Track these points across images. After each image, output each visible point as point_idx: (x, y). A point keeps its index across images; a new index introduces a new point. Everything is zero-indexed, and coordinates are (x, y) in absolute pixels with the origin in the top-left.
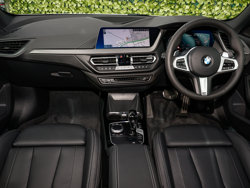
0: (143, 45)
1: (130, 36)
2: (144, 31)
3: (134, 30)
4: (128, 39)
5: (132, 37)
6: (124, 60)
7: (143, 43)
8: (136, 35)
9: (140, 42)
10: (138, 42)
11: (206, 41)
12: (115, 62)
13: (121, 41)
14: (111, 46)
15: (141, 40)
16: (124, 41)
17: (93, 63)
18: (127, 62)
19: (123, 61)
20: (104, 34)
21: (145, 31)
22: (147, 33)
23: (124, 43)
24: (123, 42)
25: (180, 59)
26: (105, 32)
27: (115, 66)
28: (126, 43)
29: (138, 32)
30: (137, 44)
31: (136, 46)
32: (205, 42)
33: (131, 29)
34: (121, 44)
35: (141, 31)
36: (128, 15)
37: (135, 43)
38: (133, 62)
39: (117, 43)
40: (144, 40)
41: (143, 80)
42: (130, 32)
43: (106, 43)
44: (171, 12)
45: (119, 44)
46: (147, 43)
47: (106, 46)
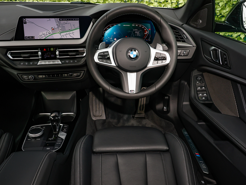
0: (72, 36)
1: (56, 27)
2: (72, 20)
3: (61, 20)
4: (53, 29)
5: (58, 28)
6: (49, 54)
7: (72, 35)
8: (64, 25)
9: (68, 33)
10: (65, 33)
11: (147, 32)
12: (38, 56)
13: (45, 32)
14: (33, 37)
15: (70, 30)
16: (49, 32)
17: (11, 57)
18: (52, 56)
19: (47, 54)
20: (25, 23)
21: (75, 20)
22: (77, 23)
23: (49, 35)
24: (48, 33)
25: (104, 52)
26: (26, 22)
27: (38, 60)
28: (51, 34)
29: (66, 21)
30: (64, 35)
31: (63, 38)
32: (145, 33)
34: (45, 35)
35: (70, 20)
36: (71, 3)
37: (62, 34)
38: (60, 55)
39: (41, 34)
40: (73, 31)
41: (73, 76)
43: (27, 34)
44: (145, 1)
45: (43, 36)
46: (76, 33)
47: (26, 38)
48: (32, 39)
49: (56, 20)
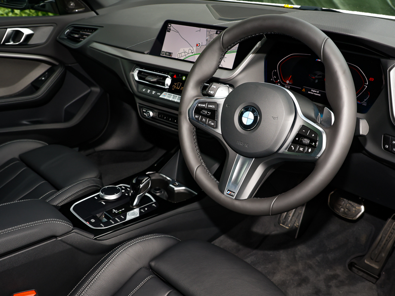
3: (218, 32)
5: (206, 45)
6: (179, 84)
12: (164, 84)
13: (187, 50)
14: (170, 54)
16: (192, 49)
17: (136, 78)
19: (177, 85)
20: (168, 31)
23: (191, 54)
24: (190, 51)
26: (170, 29)
27: (163, 90)
28: (193, 54)
33: (210, 30)
34: (186, 54)
42: (208, 34)
43: (165, 48)
45: (183, 54)
47: (163, 53)
48: (169, 56)
49: (208, 32)
